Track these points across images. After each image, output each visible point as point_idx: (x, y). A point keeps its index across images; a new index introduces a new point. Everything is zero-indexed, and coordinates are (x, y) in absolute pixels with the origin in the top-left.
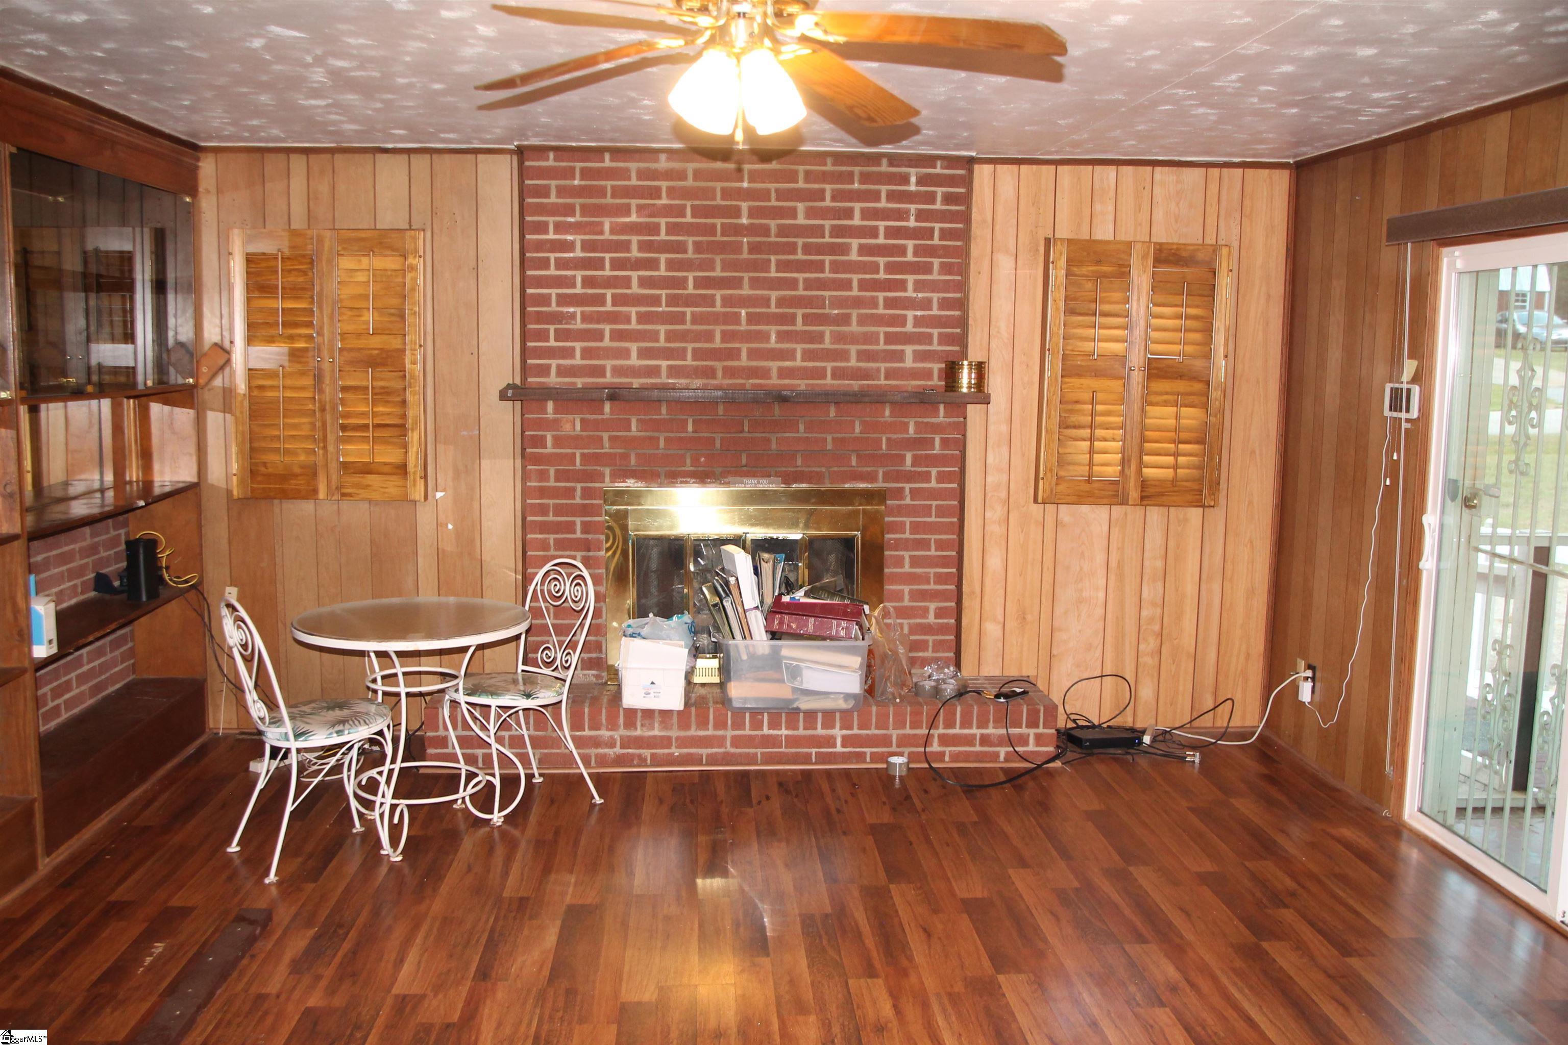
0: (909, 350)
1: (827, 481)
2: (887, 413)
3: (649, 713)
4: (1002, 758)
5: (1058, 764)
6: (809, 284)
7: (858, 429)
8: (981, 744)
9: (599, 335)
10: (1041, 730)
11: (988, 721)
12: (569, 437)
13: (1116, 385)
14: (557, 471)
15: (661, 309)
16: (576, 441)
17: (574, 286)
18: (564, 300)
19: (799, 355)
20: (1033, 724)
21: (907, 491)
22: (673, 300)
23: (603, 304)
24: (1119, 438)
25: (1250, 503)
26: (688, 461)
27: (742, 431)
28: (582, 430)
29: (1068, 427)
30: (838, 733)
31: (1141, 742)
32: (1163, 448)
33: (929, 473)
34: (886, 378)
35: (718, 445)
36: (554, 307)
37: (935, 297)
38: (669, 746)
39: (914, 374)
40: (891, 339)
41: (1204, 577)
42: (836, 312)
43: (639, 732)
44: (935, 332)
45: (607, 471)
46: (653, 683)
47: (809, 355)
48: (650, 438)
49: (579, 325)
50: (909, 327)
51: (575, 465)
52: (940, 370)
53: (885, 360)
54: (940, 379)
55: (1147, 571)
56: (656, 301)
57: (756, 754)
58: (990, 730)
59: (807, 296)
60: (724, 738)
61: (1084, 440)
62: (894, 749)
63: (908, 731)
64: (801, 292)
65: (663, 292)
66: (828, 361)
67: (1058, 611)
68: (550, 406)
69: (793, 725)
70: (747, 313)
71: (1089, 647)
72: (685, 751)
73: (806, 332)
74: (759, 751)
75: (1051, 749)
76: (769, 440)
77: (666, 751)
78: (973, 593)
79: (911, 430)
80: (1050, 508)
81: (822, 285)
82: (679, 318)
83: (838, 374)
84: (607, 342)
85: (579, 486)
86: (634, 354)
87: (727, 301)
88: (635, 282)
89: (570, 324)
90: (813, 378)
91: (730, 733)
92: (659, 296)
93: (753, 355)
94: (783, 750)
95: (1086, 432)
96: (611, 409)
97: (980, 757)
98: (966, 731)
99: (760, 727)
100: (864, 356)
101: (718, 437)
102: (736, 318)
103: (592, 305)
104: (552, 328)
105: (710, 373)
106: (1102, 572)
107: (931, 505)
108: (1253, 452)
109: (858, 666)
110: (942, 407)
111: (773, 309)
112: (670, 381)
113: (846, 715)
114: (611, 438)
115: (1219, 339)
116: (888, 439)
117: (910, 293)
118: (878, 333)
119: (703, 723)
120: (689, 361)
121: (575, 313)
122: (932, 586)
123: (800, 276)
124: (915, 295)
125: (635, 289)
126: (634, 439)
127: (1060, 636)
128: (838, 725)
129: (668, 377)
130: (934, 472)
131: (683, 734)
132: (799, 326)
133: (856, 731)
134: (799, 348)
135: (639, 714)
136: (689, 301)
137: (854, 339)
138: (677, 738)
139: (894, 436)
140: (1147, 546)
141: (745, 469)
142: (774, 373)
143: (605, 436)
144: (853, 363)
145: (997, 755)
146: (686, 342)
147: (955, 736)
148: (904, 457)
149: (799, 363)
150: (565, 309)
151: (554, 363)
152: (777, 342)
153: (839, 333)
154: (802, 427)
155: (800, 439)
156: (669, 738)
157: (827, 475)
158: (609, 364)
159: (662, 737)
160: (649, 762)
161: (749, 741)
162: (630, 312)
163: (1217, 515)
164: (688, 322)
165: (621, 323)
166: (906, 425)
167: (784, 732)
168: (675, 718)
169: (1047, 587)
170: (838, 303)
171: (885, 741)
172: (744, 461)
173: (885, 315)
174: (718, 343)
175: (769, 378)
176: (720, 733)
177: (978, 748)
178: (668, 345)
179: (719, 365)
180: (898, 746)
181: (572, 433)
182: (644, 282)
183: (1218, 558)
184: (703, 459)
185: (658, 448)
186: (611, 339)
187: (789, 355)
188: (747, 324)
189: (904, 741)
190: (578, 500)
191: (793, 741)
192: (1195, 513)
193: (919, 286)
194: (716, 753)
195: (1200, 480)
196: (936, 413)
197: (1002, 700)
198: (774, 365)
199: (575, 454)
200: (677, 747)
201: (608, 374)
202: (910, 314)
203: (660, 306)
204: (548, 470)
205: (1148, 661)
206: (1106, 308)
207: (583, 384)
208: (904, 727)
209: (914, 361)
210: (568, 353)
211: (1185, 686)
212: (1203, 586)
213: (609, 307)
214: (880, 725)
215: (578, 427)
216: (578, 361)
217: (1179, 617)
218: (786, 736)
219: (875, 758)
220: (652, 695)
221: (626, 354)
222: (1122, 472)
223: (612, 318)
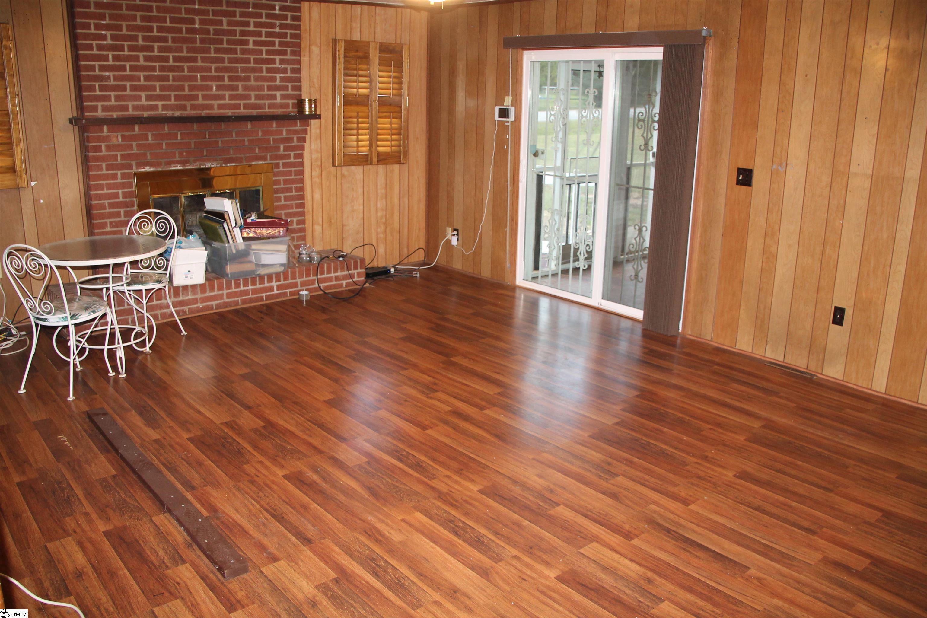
0: (278, 94)
1: (244, 161)
2: (274, 125)
3: (185, 288)
4: (344, 286)
5: (367, 285)
6: (231, 61)
7: (260, 134)
8: (336, 281)
9: (124, 88)
10: (359, 270)
11: (338, 269)
12: (114, 146)
13: (365, 109)
14: (107, 165)
15: (156, 74)
16: (118, 147)
17: (108, 60)
18: (103, 68)
19: (227, 97)
20: (356, 268)
21: (281, 164)
22: (162, 69)
23: (125, 70)
24: (367, 134)
25: (417, 161)
26: (177, 156)
27: (205, 138)
28: (122, 141)
29: (347, 129)
30: (274, 284)
31: (390, 272)
32: (384, 138)
33: (290, 155)
34: (269, 108)
35: (193, 146)
36: (97, 72)
37: (289, 67)
38: (197, 303)
39: (281, 106)
40: (270, 88)
41: (401, 195)
42: (243, 75)
43: (181, 298)
44: (290, 85)
45: (134, 163)
46: (189, 271)
47: (232, 97)
48: (158, 144)
49: (112, 82)
50: (278, 83)
51: (118, 161)
52: (293, 104)
53: (268, 99)
54: (293, 108)
55: (379, 194)
56: (153, 69)
57: (238, 300)
58: (339, 274)
59: (230, 67)
60: (222, 295)
61: (354, 135)
62: (299, 288)
63: (305, 279)
64: (226, 65)
65: (157, 64)
66: (241, 100)
67: (345, 216)
68: (105, 128)
69: (254, 284)
70: (200, 76)
71: (358, 233)
72: (204, 304)
73: (229, 85)
74: (239, 299)
75: (363, 279)
76: (217, 142)
77: (195, 306)
78: (308, 211)
79: (284, 133)
80: (339, 168)
81: (237, 61)
82: (166, 78)
83: (246, 106)
84: (128, 92)
85: (119, 173)
86: (143, 98)
87: (190, 69)
88: (141, 59)
89: (107, 82)
90: (234, 109)
91: (225, 292)
92: (155, 67)
93: (205, 97)
94: (250, 296)
95: (355, 132)
96: (139, 128)
97: (334, 286)
98: (329, 275)
99: (239, 287)
100: (258, 97)
101: (192, 142)
102: (195, 79)
103: (118, 71)
104: (97, 84)
105: (184, 108)
106: (361, 198)
107: (291, 171)
108: (417, 138)
109: (285, 250)
110: (298, 121)
111: (213, 73)
112: (163, 113)
113: (278, 275)
114: (137, 145)
115: (405, 86)
116: (273, 139)
117: (277, 65)
118: (264, 86)
119: (212, 289)
120: (173, 102)
121: (110, 75)
122: (295, 210)
123: (226, 56)
124: (280, 66)
125: (142, 62)
126: (150, 145)
127: (346, 228)
128: (274, 280)
129: (162, 111)
130: (292, 154)
131: (203, 295)
132: (227, 82)
133: (282, 282)
134: (227, 93)
135: (181, 289)
136: (171, 69)
137: (253, 89)
138: (201, 298)
139: (276, 137)
140: (379, 184)
141: (205, 157)
142: (216, 107)
143: (134, 144)
144: (253, 101)
145: (342, 284)
146: (171, 91)
147: (325, 278)
148: (279, 147)
149: (227, 101)
150: (104, 74)
151: (100, 104)
152: (216, 91)
153: (245, 85)
154: (234, 135)
155: (233, 141)
156: (197, 299)
157: (244, 158)
158: (130, 104)
159: (193, 299)
160: (187, 313)
161: (235, 294)
162: (140, 75)
163: (405, 167)
164: (171, 80)
165: (135, 81)
166: (282, 131)
167: (250, 287)
168: (199, 289)
169: (339, 205)
170: (244, 70)
171: (295, 285)
172: (205, 154)
173: (267, 76)
174: (187, 92)
175: (213, 109)
176: (221, 292)
177: (334, 283)
178: (161, 93)
179: (188, 104)
180: (301, 286)
181: (117, 143)
182: (146, 58)
183: (406, 187)
184: (184, 154)
185: (162, 149)
186: (131, 90)
187: (223, 97)
188: (201, 81)
189: (304, 284)
190: (119, 180)
191: (254, 291)
192: (396, 167)
193: (282, 62)
194: (220, 303)
195: (400, 152)
196: (296, 125)
197: (341, 259)
198: (216, 103)
199: (117, 155)
200: (201, 303)
201: (130, 109)
202: (278, 76)
203: (156, 72)
204: (102, 165)
205: (381, 236)
206: (361, 72)
207: (117, 116)
208: (303, 277)
209: (281, 100)
210: (107, 98)
211: (396, 246)
212: (401, 200)
213: (128, 72)
214: (294, 277)
215: (120, 140)
216: (113, 103)
217: (392, 214)
218: (252, 289)
219: (292, 294)
220: (189, 277)
221: (139, 98)
222: (370, 150)
223: (131, 78)
